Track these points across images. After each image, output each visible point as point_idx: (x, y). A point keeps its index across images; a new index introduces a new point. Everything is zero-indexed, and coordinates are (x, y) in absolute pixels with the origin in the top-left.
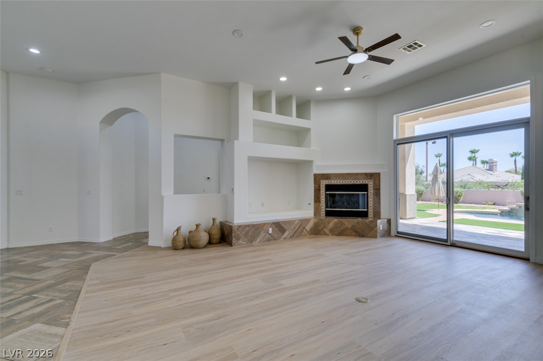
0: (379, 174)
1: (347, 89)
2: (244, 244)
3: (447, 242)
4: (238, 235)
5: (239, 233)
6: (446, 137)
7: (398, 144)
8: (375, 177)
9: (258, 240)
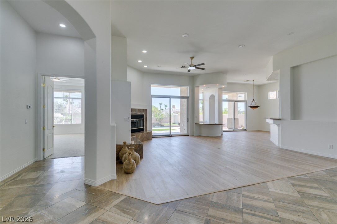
0: (146, 110)
1: (145, 66)
3: (170, 136)
6: (170, 98)
7: (152, 97)
8: (145, 111)
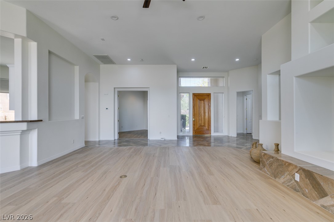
2: (268, 174)
4: (264, 162)
5: (264, 160)
9: (282, 180)
